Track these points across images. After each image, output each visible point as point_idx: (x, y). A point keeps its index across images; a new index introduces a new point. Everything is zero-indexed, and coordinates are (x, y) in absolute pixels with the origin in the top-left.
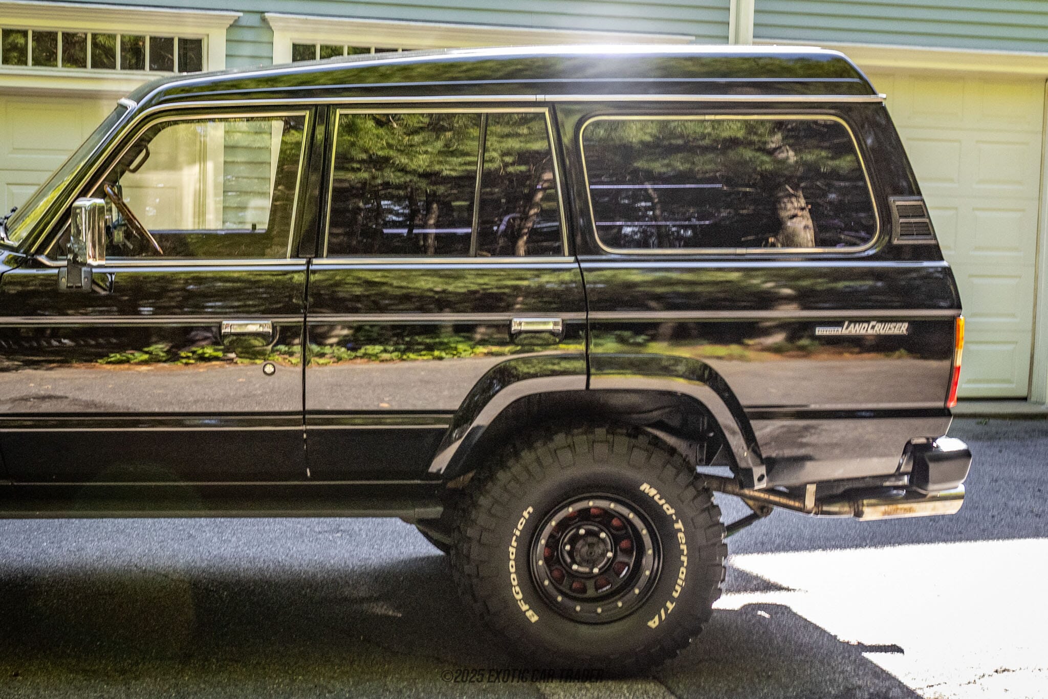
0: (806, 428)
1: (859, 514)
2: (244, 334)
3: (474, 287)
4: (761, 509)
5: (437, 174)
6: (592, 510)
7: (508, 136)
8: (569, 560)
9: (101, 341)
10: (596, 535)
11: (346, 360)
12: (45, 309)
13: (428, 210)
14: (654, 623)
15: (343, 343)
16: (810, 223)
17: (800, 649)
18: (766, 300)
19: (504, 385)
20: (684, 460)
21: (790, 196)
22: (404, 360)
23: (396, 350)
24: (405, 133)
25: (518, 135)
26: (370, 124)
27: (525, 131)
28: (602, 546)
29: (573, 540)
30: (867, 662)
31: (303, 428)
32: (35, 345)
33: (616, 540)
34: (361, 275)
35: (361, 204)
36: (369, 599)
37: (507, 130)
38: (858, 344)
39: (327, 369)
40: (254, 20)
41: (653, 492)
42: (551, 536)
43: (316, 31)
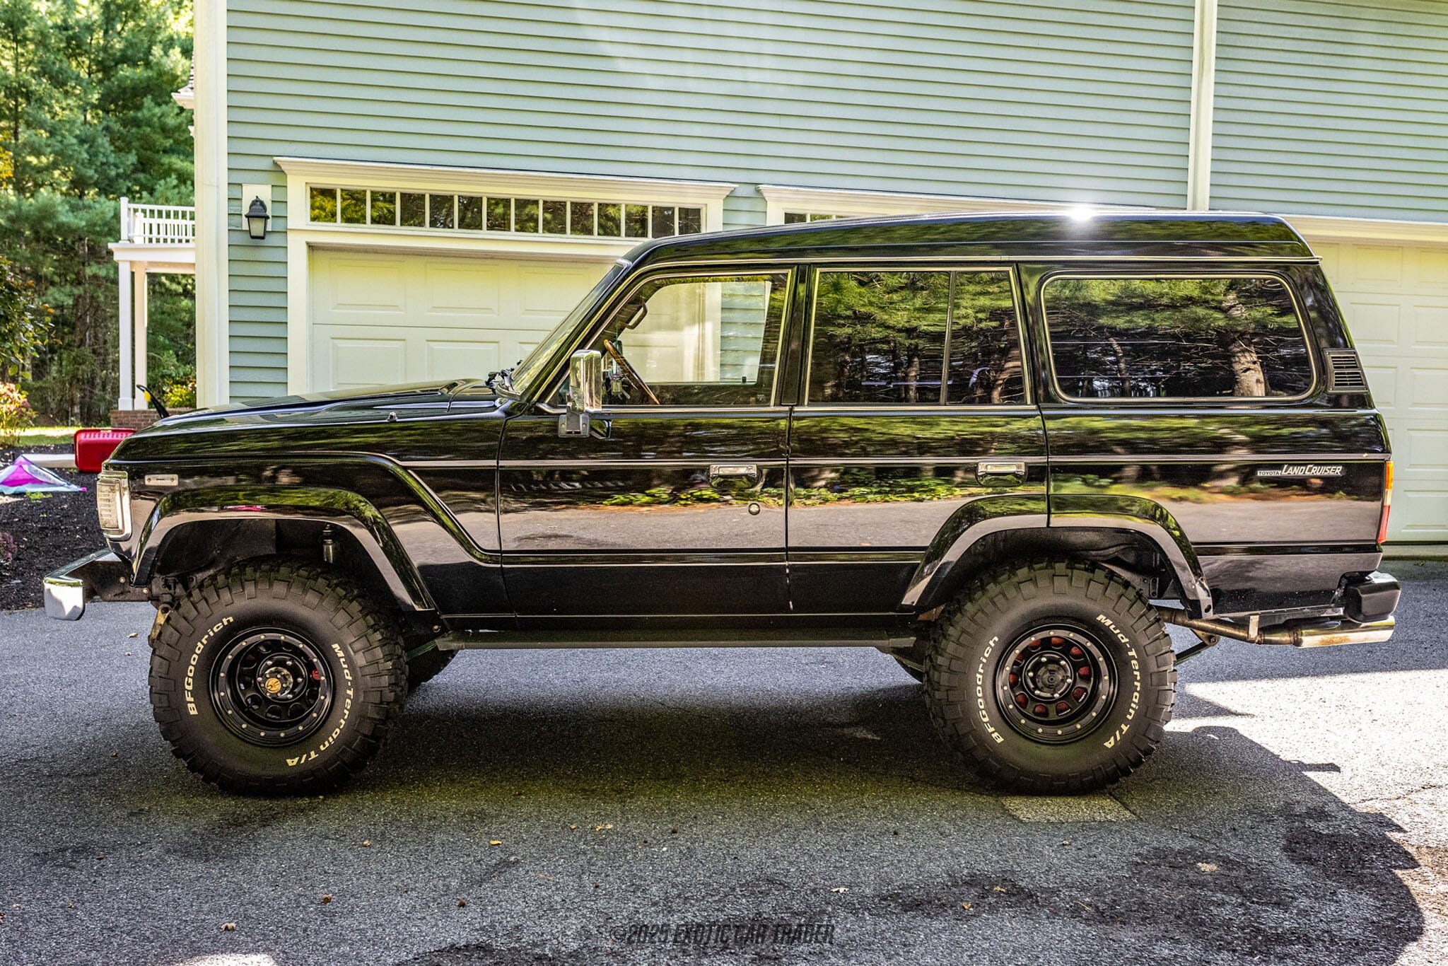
0: (1252, 563)
1: (1297, 643)
2: (731, 476)
3: (951, 434)
4: (1210, 638)
5: (915, 329)
6: (1053, 639)
7: (981, 294)
8: (1032, 686)
9: (609, 484)
10: (1057, 662)
11: (833, 501)
12: (556, 454)
13: (910, 363)
14: (1110, 744)
15: (831, 486)
16: (1261, 376)
17: (1245, 767)
18: (1221, 445)
19: (972, 522)
20: (1137, 593)
21: (1243, 351)
22: (887, 501)
23: (879, 493)
24: (884, 292)
25: (987, 293)
26: (853, 283)
27: (996, 290)
28: (1062, 672)
29: (1036, 668)
30: (1306, 780)
31: (786, 563)
32: (544, 488)
33: (1076, 667)
34: (845, 421)
35: (847, 358)
36: (849, 725)
37: (979, 288)
38: (1302, 485)
39: (813, 509)
40: (749, 191)
41: (1108, 622)
42: (1015, 663)
43: (806, 201)
